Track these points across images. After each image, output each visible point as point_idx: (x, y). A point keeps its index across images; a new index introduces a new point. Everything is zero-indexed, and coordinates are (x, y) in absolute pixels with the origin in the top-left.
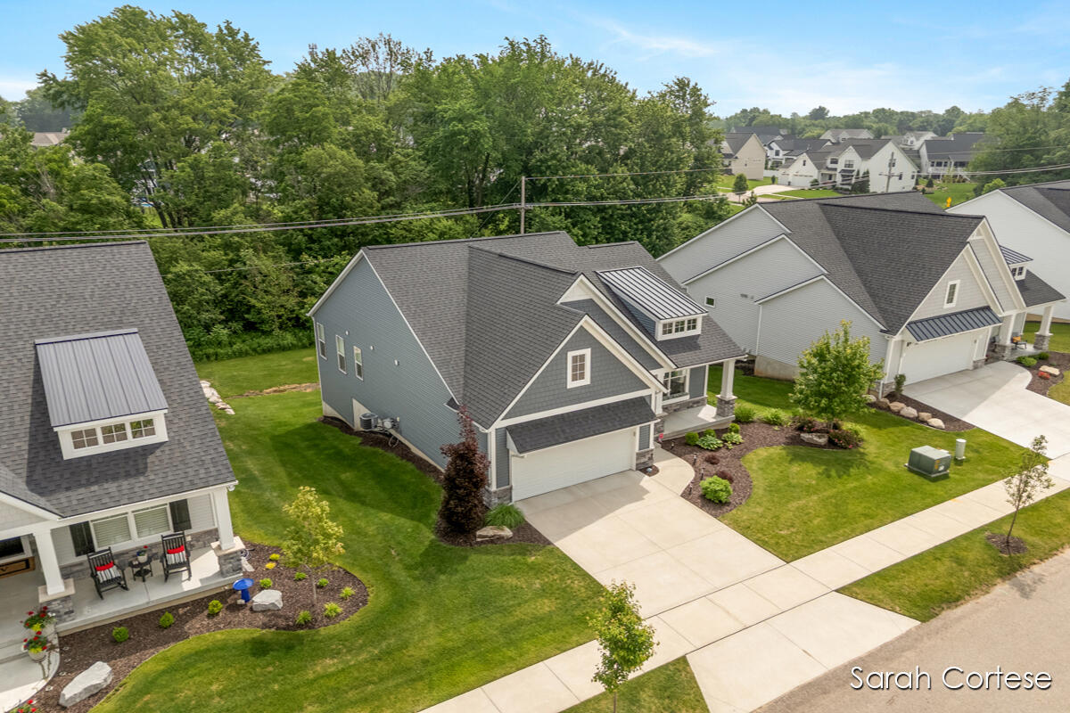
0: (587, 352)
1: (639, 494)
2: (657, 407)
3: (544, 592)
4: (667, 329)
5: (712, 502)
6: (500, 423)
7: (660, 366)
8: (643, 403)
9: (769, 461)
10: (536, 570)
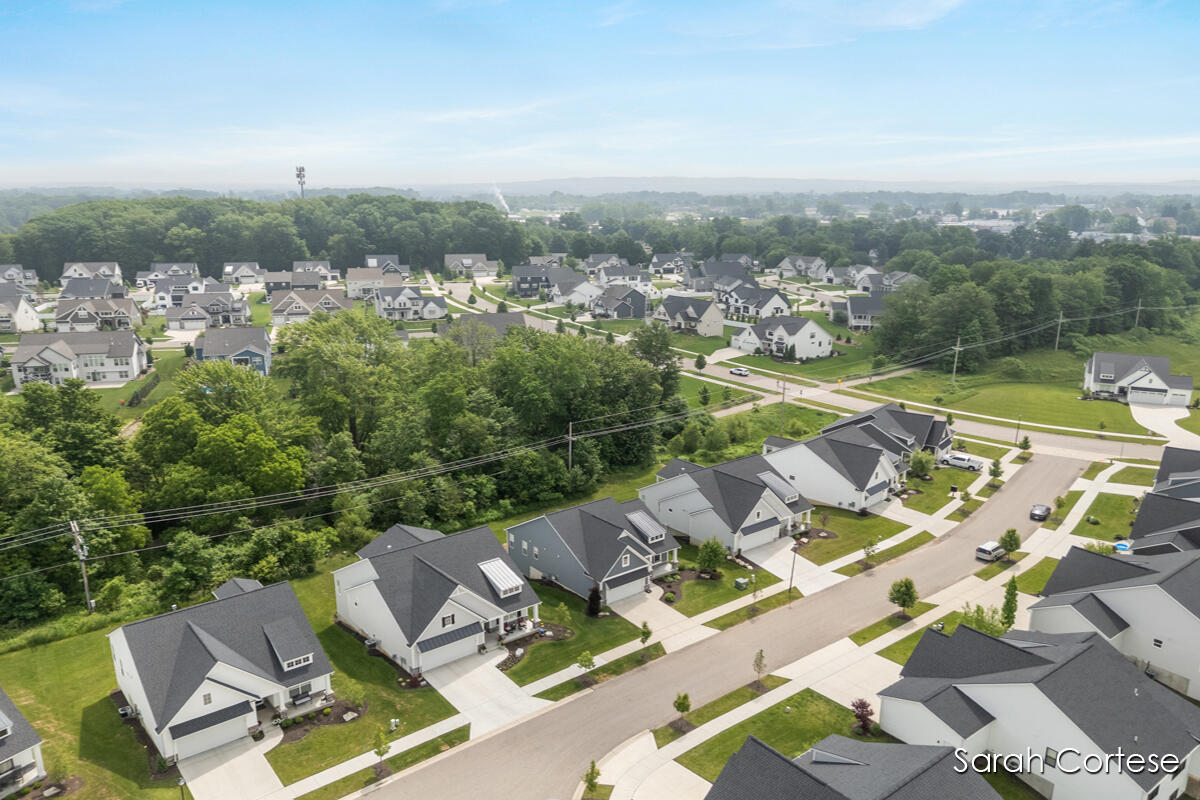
0: (628, 555)
1: (645, 600)
2: (650, 569)
3: (622, 629)
4: (652, 539)
5: (668, 601)
6: (605, 580)
7: (649, 554)
8: (646, 569)
9: (688, 586)
10: (618, 623)
